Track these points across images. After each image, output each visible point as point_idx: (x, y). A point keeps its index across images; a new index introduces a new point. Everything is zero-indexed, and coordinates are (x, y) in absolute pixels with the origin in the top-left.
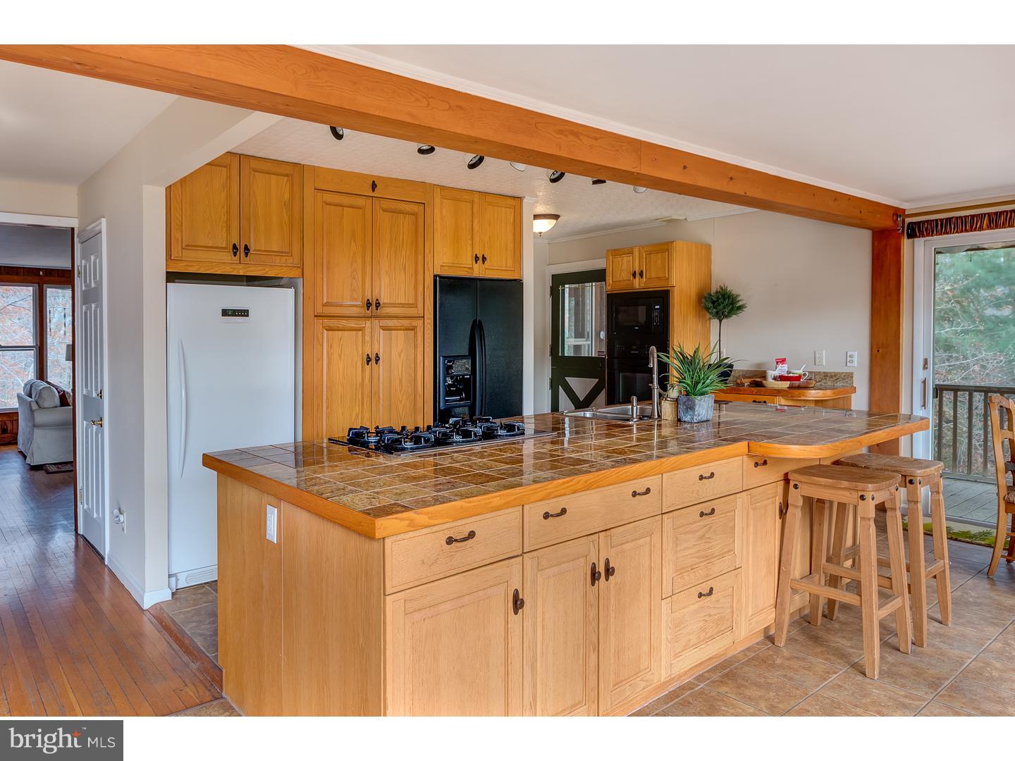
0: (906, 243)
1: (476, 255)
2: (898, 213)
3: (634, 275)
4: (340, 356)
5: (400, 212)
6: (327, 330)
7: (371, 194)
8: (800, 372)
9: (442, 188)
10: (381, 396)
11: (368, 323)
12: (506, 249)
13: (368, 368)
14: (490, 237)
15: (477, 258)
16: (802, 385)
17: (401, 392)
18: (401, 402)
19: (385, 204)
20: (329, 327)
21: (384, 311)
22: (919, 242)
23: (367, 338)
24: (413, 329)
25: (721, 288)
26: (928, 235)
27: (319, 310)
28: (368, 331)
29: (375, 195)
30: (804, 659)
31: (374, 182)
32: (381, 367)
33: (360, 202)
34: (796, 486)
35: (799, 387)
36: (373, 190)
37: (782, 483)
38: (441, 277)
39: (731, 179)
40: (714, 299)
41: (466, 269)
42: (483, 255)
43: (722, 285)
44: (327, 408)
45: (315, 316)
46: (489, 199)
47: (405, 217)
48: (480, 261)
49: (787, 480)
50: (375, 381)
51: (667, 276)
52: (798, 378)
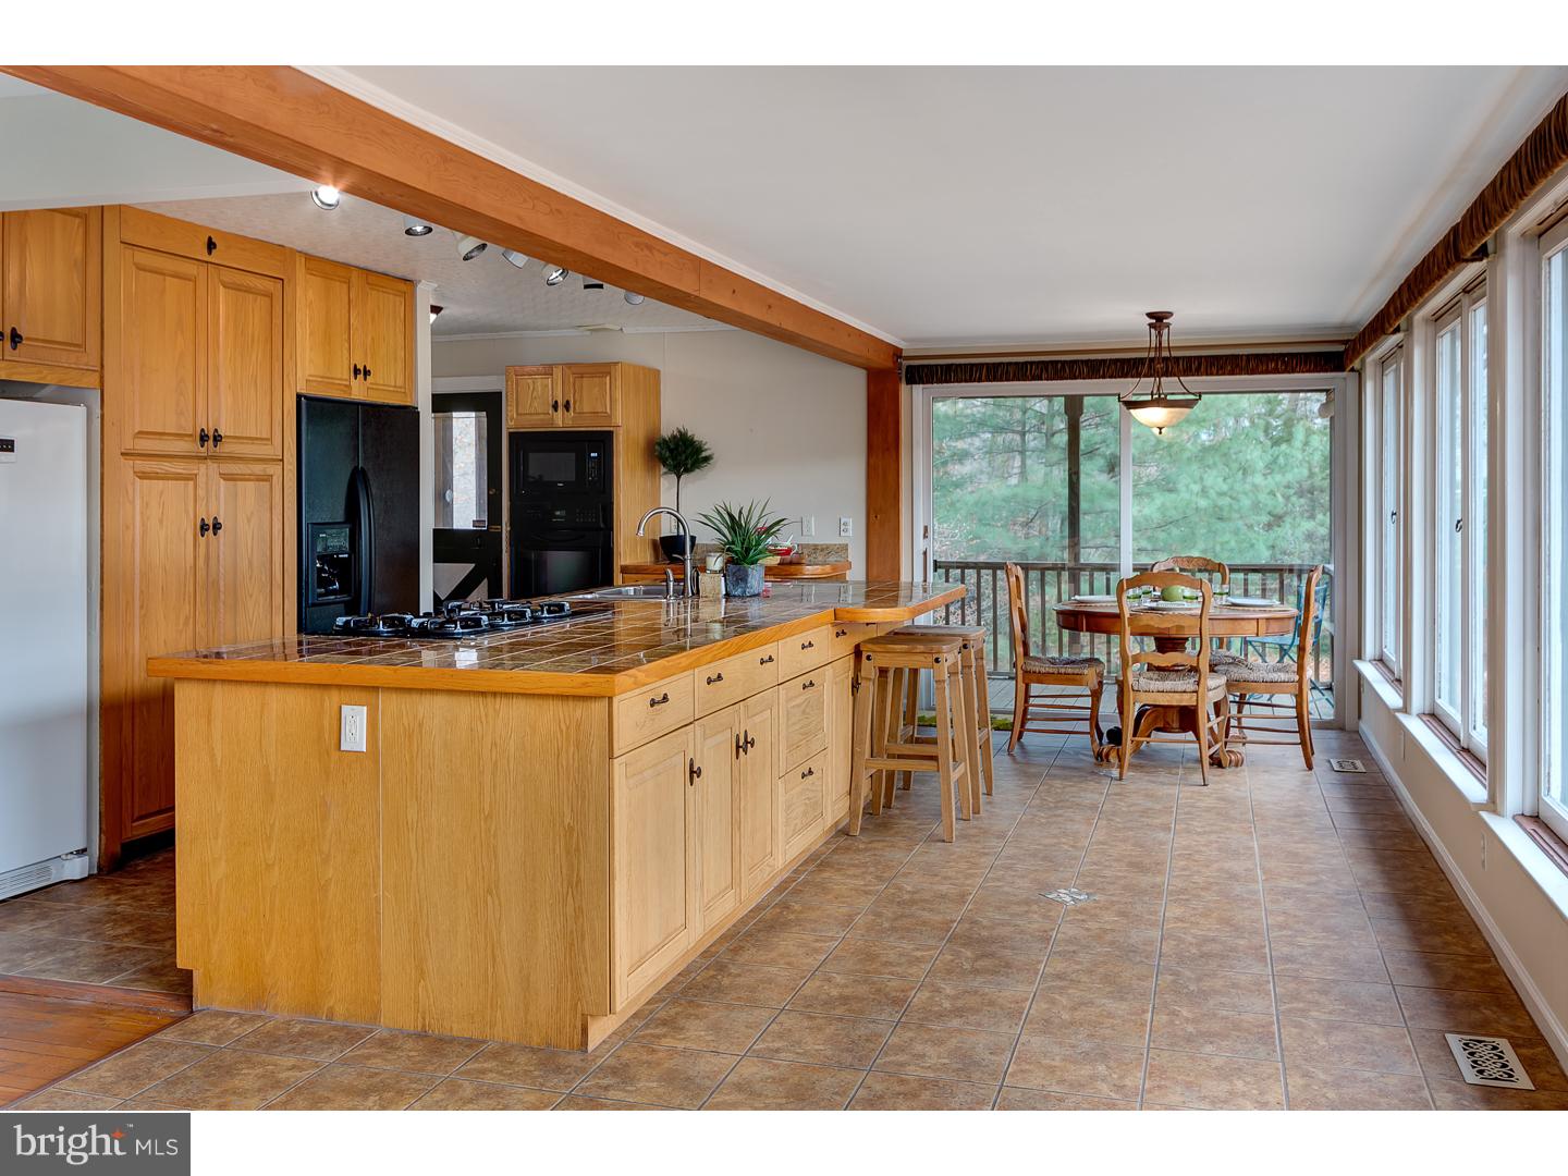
0: (904, 388)
1: (355, 366)
2: (897, 353)
3: (555, 407)
4: (161, 521)
5: (248, 290)
6: (140, 478)
7: (206, 258)
8: (788, 544)
9: (309, 257)
10: (222, 589)
11: (203, 467)
12: (395, 359)
13: (202, 540)
14: (373, 339)
15: (356, 371)
16: (795, 561)
17: (251, 578)
18: (251, 596)
19: (228, 276)
20: (143, 473)
21: (225, 448)
22: (918, 389)
23: (201, 492)
24: (268, 478)
25: (680, 432)
26: (927, 383)
27: (128, 445)
28: (201, 480)
29: (213, 261)
30: (883, 841)
31: (210, 239)
32: (222, 540)
33: (189, 268)
34: (868, 658)
35: (791, 563)
36: (210, 253)
37: (852, 656)
38: (308, 399)
39: (770, 307)
40: (672, 446)
41: (342, 387)
42: (365, 367)
43: (681, 428)
44: (141, 607)
45: (122, 454)
46: (372, 279)
47: (256, 300)
48: (360, 377)
49: (858, 652)
50: (213, 562)
51: (608, 411)
52: (788, 552)
